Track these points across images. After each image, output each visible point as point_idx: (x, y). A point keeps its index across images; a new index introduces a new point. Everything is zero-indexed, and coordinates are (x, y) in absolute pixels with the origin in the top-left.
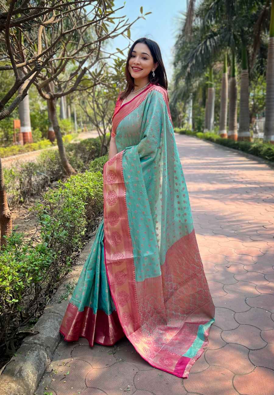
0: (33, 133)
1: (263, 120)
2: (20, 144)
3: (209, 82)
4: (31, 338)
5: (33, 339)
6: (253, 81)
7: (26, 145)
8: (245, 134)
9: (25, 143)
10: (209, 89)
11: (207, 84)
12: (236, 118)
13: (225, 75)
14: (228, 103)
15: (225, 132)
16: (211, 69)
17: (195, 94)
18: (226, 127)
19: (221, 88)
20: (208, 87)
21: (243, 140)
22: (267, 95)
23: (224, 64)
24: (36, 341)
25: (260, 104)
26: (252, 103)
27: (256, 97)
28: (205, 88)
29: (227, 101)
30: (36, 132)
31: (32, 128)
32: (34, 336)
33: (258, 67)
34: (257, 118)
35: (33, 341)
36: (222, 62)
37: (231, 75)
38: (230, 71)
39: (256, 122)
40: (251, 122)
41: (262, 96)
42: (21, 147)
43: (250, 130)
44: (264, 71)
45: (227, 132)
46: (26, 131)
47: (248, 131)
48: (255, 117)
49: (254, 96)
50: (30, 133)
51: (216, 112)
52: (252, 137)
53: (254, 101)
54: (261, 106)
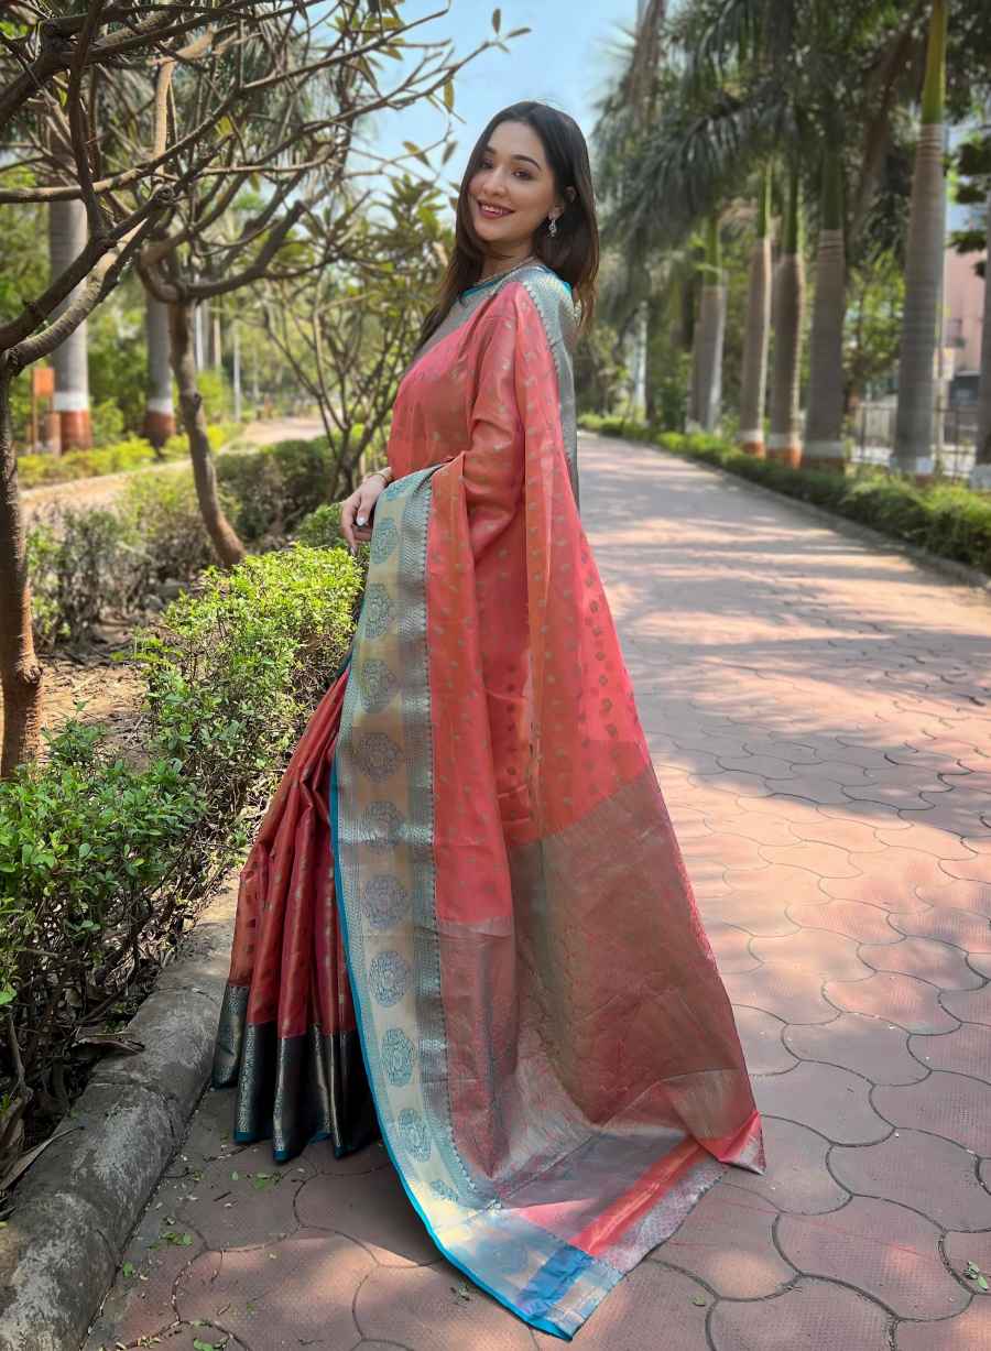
0: (94, 416)
1: (891, 403)
2: (50, 452)
3: (704, 267)
4: (118, 1066)
5: (124, 1069)
6: (859, 268)
7: (69, 457)
8: (825, 448)
9: (65, 448)
10: (705, 289)
11: (700, 273)
12: (796, 394)
13: (762, 245)
14: (771, 342)
15: (759, 436)
16: (713, 222)
17: (656, 306)
18: (761, 420)
19: (746, 286)
20: (701, 284)
21: (817, 468)
22: (906, 320)
23: (762, 207)
24: (135, 1075)
25: (880, 347)
26: (853, 344)
27: (867, 323)
28: (691, 287)
29: (768, 332)
30: (105, 411)
31: (93, 399)
32: (129, 1059)
33: (877, 222)
34: (869, 396)
35: (124, 1073)
36: (754, 201)
37: (785, 245)
38: (779, 232)
39: (865, 409)
40: (847, 409)
41: (889, 322)
42: (52, 462)
43: (843, 436)
44: (898, 236)
45: (766, 438)
46: (73, 408)
47: (838, 438)
48: (862, 393)
49: (860, 320)
50: (84, 414)
51: (727, 368)
52: (849, 458)
53: (859, 340)
54: (882, 355)
